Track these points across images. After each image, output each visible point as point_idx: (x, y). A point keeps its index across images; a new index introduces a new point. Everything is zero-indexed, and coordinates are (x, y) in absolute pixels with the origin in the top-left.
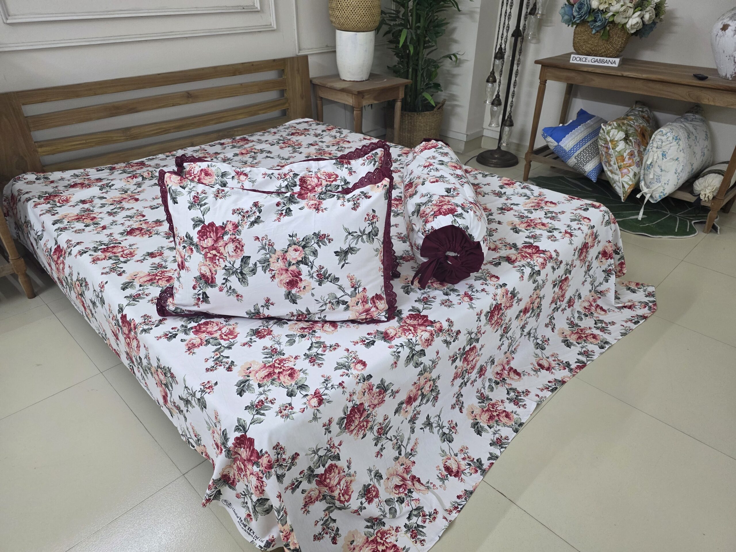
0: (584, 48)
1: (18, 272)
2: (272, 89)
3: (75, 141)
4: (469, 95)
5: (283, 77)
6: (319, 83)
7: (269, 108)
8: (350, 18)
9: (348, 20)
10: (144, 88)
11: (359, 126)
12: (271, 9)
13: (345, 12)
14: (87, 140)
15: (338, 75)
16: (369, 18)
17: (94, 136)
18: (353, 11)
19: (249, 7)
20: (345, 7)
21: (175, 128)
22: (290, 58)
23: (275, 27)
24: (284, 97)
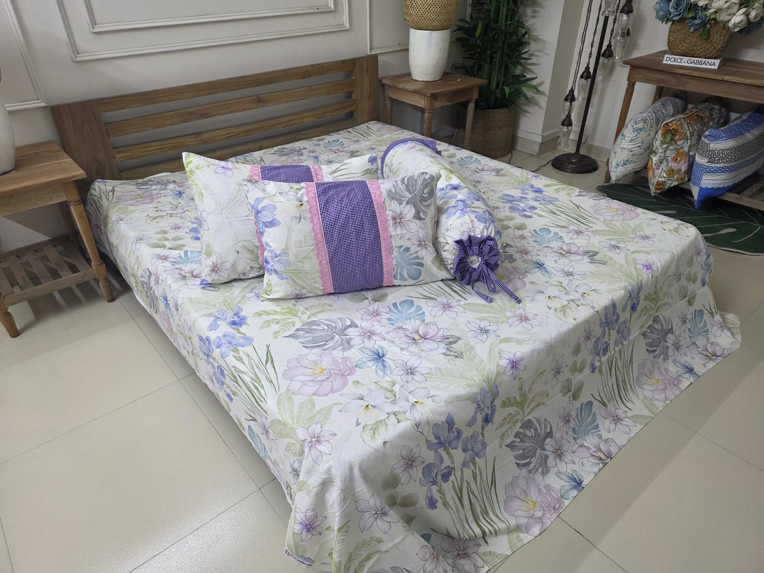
0: (680, 47)
1: (99, 277)
2: (341, 91)
3: (150, 147)
4: (547, 93)
5: (352, 78)
6: (390, 84)
7: (337, 110)
8: (424, 16)
9: (423, 19)
10: (217, 93)
11: (429, 128)
12: (344, 8)
13: (419, 10)
14: (161, 145)
15: (409, 74)
16: (445, 16)
17: (168, 142)
18: (428, 9)
19: (324, 7)
20: (419, 5)
21: (245, 132)
22: (359, 58)
23: (348, 27)
24: (352, 98)
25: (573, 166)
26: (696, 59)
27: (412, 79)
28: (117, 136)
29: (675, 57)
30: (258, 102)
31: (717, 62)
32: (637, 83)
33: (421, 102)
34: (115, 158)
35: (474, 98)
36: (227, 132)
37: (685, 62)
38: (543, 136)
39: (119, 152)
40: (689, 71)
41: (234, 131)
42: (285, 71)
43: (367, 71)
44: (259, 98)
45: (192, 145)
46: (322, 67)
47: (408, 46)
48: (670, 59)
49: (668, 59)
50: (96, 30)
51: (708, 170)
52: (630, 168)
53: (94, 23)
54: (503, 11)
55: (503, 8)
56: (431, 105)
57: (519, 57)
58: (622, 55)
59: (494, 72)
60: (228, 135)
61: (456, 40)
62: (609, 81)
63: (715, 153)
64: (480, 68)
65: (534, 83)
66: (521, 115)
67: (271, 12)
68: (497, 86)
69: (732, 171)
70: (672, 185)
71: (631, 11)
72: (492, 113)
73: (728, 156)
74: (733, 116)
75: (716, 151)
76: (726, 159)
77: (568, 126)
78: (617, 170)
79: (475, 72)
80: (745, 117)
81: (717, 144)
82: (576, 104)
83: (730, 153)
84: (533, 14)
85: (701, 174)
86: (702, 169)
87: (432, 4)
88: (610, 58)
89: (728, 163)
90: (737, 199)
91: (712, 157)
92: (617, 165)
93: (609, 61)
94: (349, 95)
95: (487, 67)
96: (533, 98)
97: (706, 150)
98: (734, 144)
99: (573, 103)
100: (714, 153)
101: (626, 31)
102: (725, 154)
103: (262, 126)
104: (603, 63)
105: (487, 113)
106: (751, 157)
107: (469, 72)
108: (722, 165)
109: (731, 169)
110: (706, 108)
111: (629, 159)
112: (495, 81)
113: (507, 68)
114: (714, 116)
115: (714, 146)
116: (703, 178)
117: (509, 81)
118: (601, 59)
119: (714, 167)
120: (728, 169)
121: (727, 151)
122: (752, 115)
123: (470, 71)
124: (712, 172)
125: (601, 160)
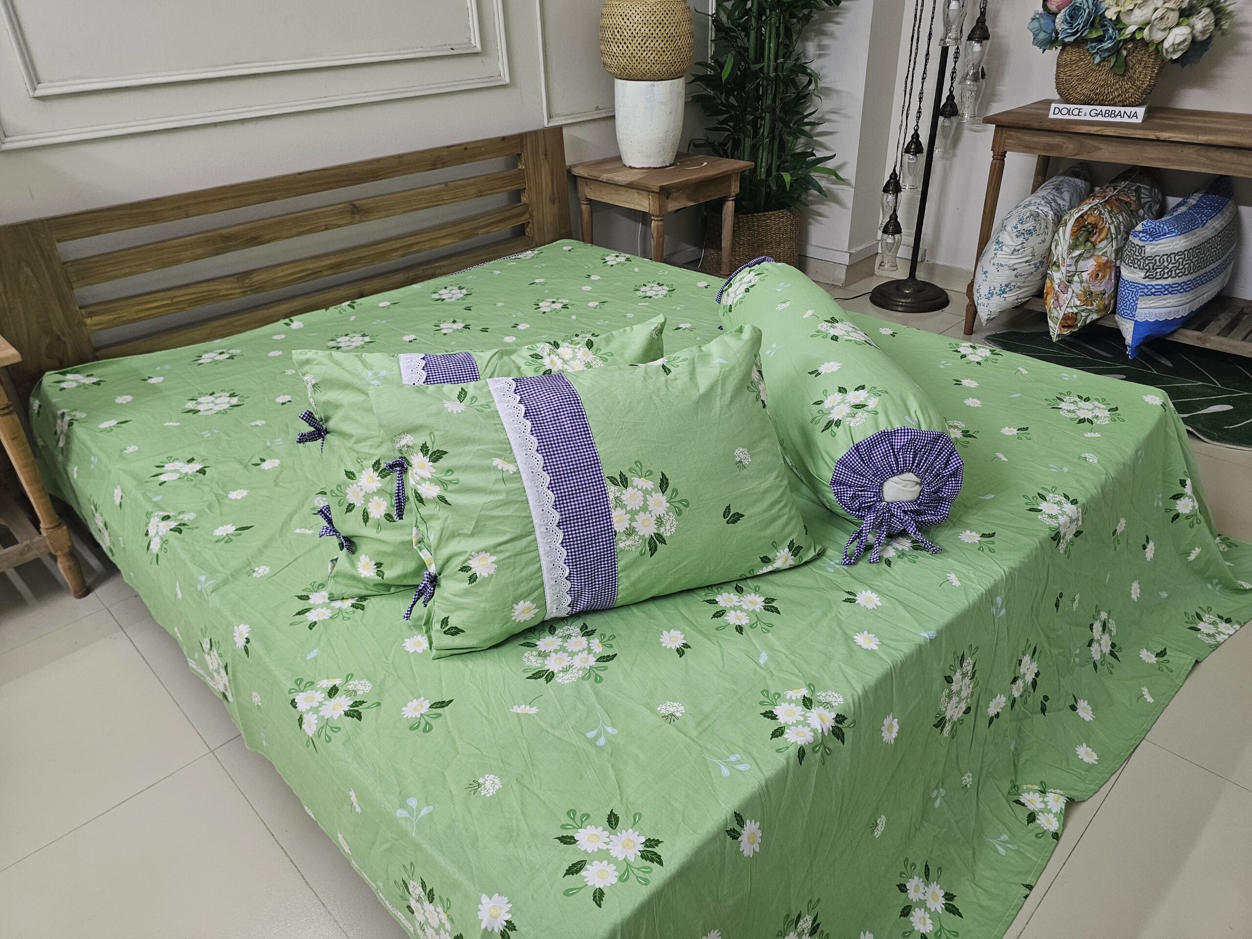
0: (1079, 90)
1: (56, 551)
2: (500, 190)
3: (151, 302)
4: (853, 182)
5: (520, 167)
6: (586, 175)
7: (494, 223)
8: (637, 57)
9: (634, 61)
10: (273, 199)
11: (660, 247)
12: (499, 48)
13: (627, 47)
14: (174, 297)
15: (619, 158)
16: (673, 55)
17: (187, 291)
18: (642, 44)
19: (462, 46)
20: (627, 37)
21: (331, 267)
22: (531, 133)
23: (507, 80)
24: (521, 202)
25: (909, 301)
26: (1104, 108)
27: (625, 166)
28: (87, 285)
29: (1069, 106)
30: (353, 213)
31: (1141, 111)
32: (1008, 154)
33: (643, 203)
34: (85, 325)
35: (733, 194)
36: (298, 269)
37: (1086, 113)
38: (851, 254)
39: (91, 315)
40: (1098, 128)
41: (311, 266)
42: (400, 157)
43: (546, 155)
44: (353, 205)
45: (232, 294)
46: (466, 149)
47: (614, 111)
48: (1060, 111)
49: (1057, 111)
50: (39, 93)
51: (1146, 290)
52: (1011, 298)
53: (35, 80)
54: (770, 47)
55: (769, 43)
56: (661, 207)
57: (801, 122)
58: (974, 111)
59: (761, 151)
60: (299, 275)
61: (693, 100)
62: (954, 155)
63: (1156, 260)
64: (737, 144)
65: (830, 164)
66: (811, 220)
67: (369, 56)
68: (769, 172)
69: (1186, 291)
70: (1088, 321)
71: (987, 37)
72: (763, 218)
73: (1177, 264)
74: (1172, 201)
75: (1157, 258)
76: (1175, 270)
77: (893, 234)
78: (990, 302)
79: (729, 152)
80: (1192, 201)
81: (1157, 245)
82: (903, 195)
83: (1181, 260)
84: (818, 52)
85: (1135, 299)
86: (1135, 290)
87: (649, 35)
88: (954, 119)
89: (1179, 277)
90: (1199, 339)
91: (1151, 267)
92: (989, 293)
93: (951, 123)
94: (517, 195)
95: (748, 142)
96: (829, 190)
97: (1139, 258)
98: (1187, 243)
99: (899, 195)
100: (1153, 261)
101: (980, 71)
102: (1173, 262)
103: (361, 255)
104: (943, 127)
105: (755, 219)
106: (1213, 266)
107: (719, 151)
108: (1169, 281)
109: (1185, 287)
110: (1129, 189)
111: (1010, 283)
112: (763, 164)
113: (782, 144)
114: (1143, 201)
115: (1152, 249)
116: (1138, 306)
117: (786, 164)
118: (941, 119)
119: (1156, 285)
120: (1180, 288)
121: (1175, 257)
122: (1202, 196)
123: (721, 151)
124: (1153, 294)
125: (955, 290)
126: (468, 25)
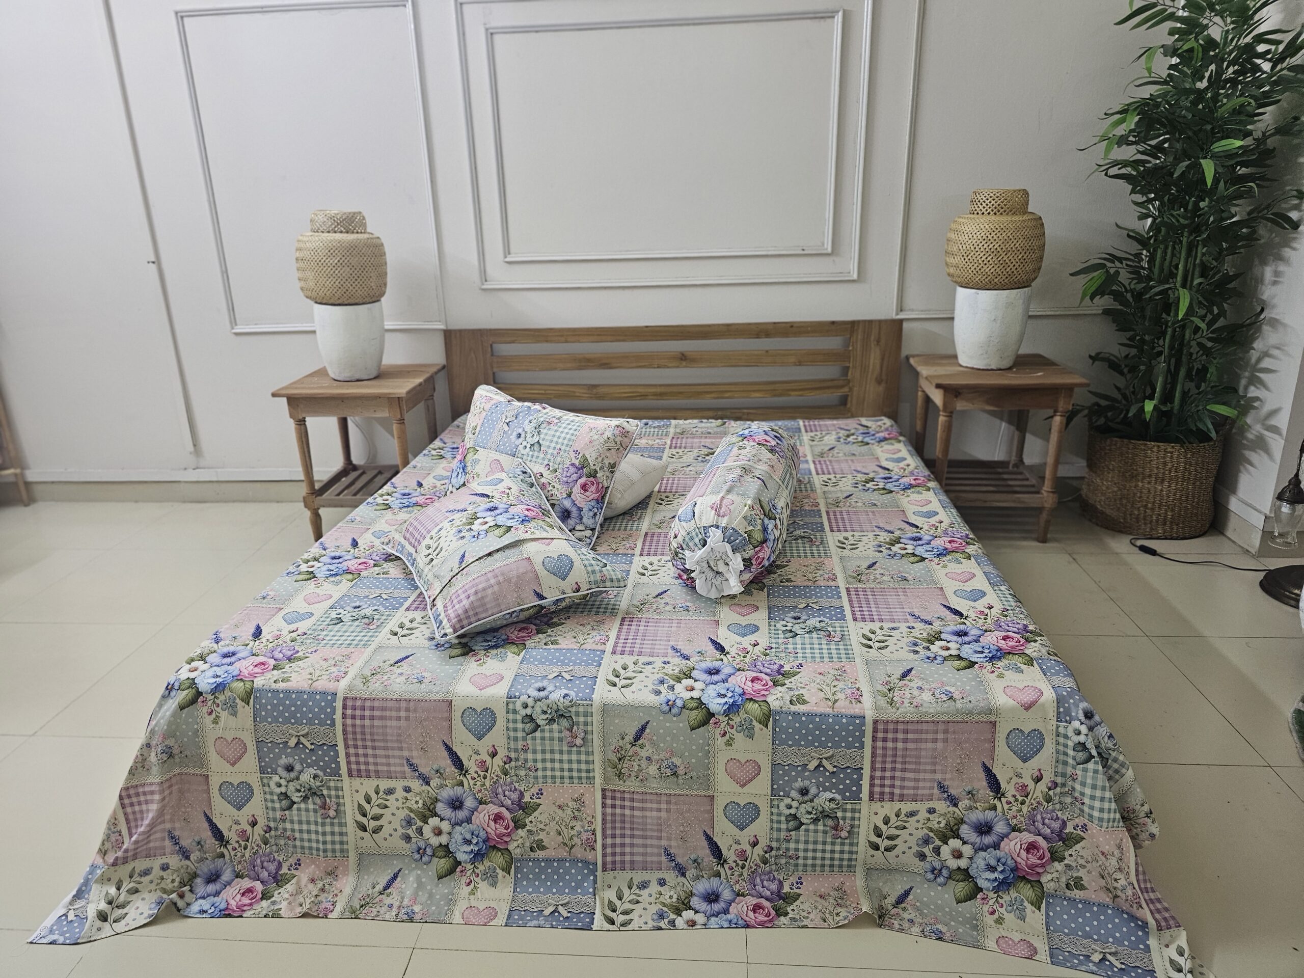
4: (1284, 433)
5: (848, 348)
6: (914, 365)
10: (623, 341)
11: (945, 440)
12: (853, 251)
19: (813, 248)
21: (655, 394)
22: (864, 321)
23: (855, 277)
24: (847, 375)
28: (501, 371)
30: (682, 360)
33: (938, 398)
35: (1061, 409)
38: (1267, 518)
43: (878, 341)
44: (684, 355)
46: (794, 326)
53: (507, 252)
56: (946, 403)
77: (1291, 503)
94: (845, 370)
96: (1259, 437)
126: (824, 233)
